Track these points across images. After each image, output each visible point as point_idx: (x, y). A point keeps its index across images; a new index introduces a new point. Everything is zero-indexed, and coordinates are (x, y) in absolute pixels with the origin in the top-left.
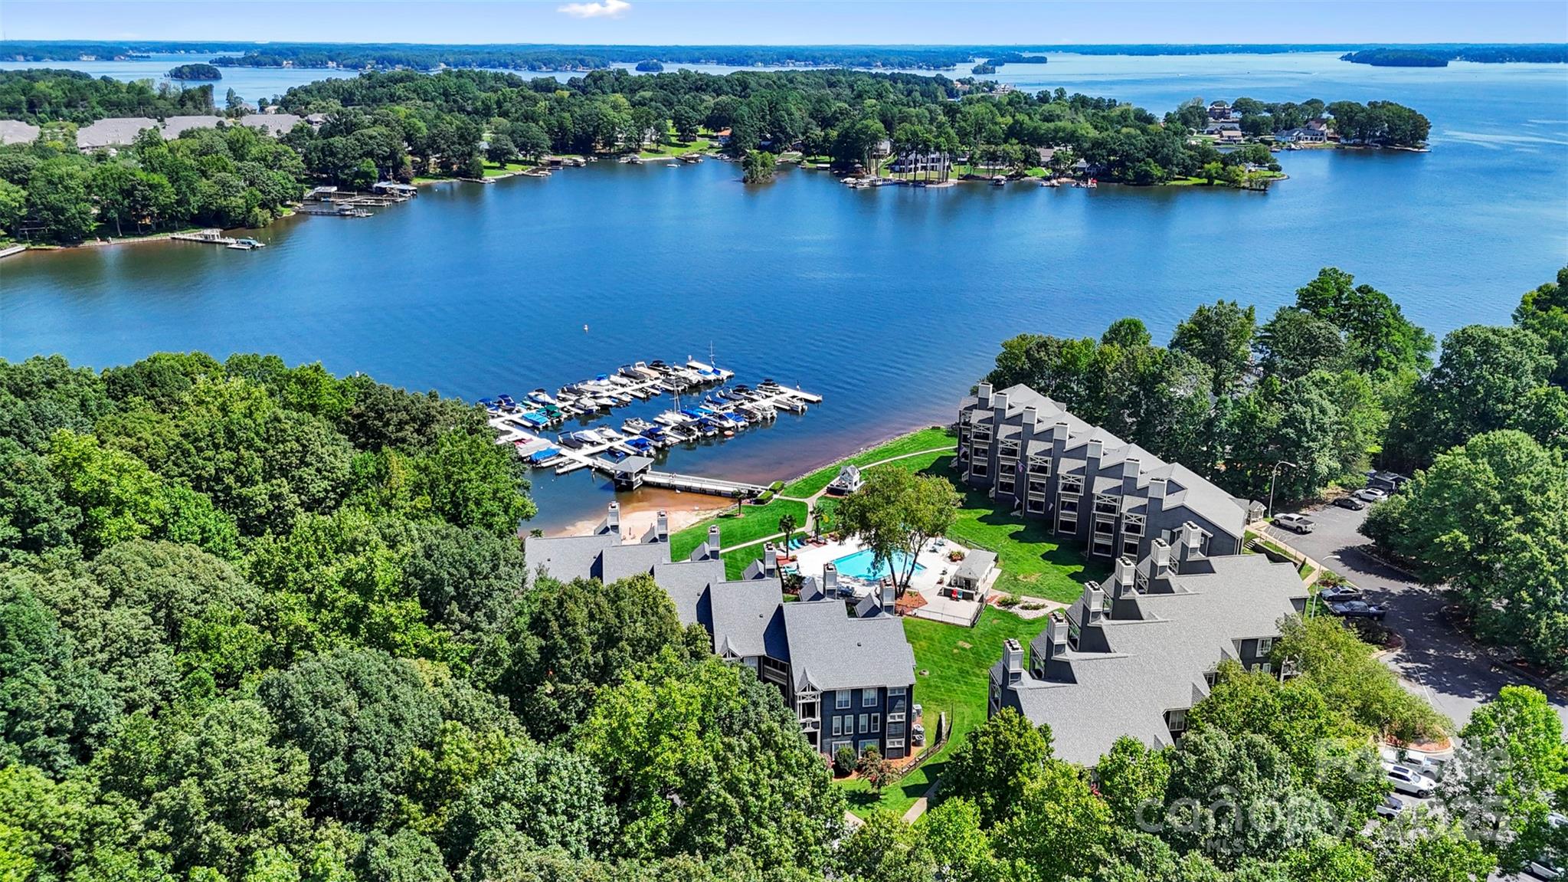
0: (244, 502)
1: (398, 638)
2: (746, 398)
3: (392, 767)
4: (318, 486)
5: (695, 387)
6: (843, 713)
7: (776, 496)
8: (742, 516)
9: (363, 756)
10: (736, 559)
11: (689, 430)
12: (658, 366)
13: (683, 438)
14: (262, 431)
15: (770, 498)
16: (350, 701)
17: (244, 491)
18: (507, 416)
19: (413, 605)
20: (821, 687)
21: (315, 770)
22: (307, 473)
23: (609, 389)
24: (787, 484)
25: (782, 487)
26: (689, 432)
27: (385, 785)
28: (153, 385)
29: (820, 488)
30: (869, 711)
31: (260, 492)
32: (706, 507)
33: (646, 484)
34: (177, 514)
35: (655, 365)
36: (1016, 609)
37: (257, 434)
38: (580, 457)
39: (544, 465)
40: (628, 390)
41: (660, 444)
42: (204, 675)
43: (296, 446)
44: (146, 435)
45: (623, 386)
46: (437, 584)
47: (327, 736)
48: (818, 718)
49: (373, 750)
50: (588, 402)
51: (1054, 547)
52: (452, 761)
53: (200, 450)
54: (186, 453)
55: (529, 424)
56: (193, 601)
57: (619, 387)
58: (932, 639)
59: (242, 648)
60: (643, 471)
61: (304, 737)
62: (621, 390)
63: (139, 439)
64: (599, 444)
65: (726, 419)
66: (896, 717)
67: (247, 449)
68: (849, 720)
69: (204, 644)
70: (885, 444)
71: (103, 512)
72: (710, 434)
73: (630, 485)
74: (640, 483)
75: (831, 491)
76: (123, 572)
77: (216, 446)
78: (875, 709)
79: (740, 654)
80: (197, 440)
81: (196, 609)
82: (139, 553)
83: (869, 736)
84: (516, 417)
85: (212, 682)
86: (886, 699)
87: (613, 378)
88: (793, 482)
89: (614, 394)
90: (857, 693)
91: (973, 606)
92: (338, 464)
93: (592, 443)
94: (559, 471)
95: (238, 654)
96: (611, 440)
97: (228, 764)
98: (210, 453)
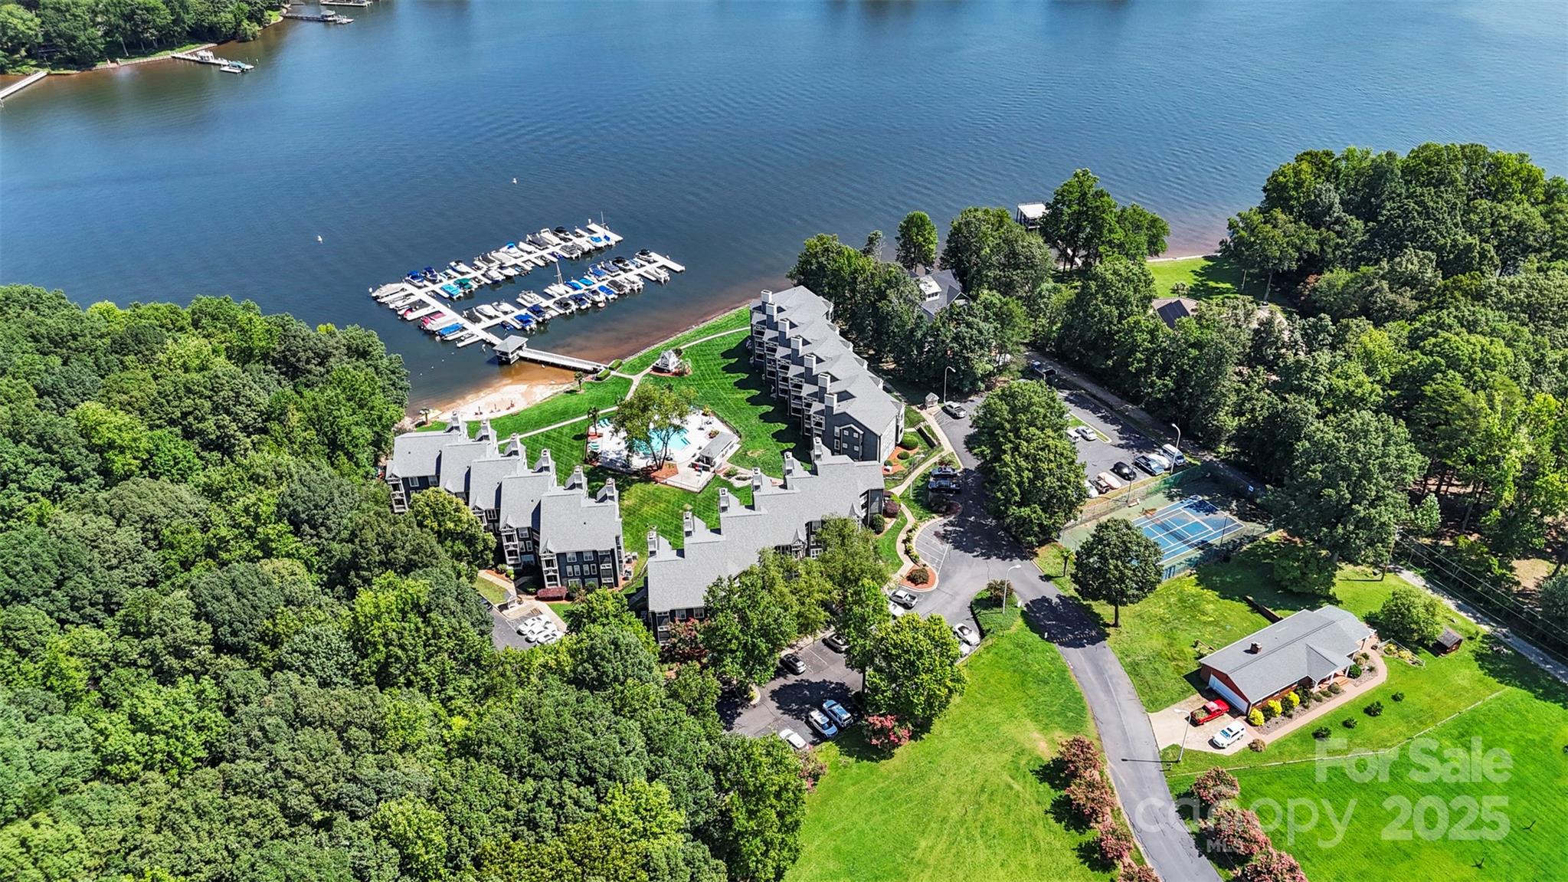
0: (201, 433)
1: (274, 545)
2: (621, 269)
3: (253, 630)
4: (249, 417)
5: (587, 254)
6: (572, 564)
7: (613, 373)
8: (582, 391)
9: (237, 625)
10: (561, 433)
11: (567, 304)
12: (560, 232)
13: (562, 312)
14: (209, 385)
15: (609, 374)
16: (232, 598)
17: (200, 426)
18: (431, 287)
19: (284, 526)
20: (556, 551)
21: (215, 632)
22: (239, 409)
23: (513, 258)
24: (625, 361)
25: (620, 364)
26: (566, 305)
27: (249, 638)
28: (140, 343)
29: (648, 366)
30: (589, 563)
31: (209, 425)
32: (559, 381)
33: (522, 359)
34: (158, 449)
35: (557, 231)
36: (733, 480)
37: (205, 387)
38: (477, 331)
39: (449, 338)
40: (531, 257)
41: (540, 319)
42: (172, 563)
43: (231, 394)
44: (135, 393)
45: (530, 253)
46: (295, 513)
47: (219, 617)
48: (556, 568)
49: (242, 622)
50: (496, 274)
51: (784, 426)
52: (280, 629)
53: (168, 402)
54: (161, 405)
55: (446, 295)
56: (166, 517)
57: (525, 254)
58: (669, 502)
59: (193, 547)
60: (520, 348)
61: (209, 618)
62: (526, 257)
63: (131, 397)
64: (496, 317)
65: (598, 294)
66: (606, 566)
67: (200, 398)
68: (577, 568)
69: (171, 546)
70: (718, 319)
71: (110, 455)
72: (583, 307)
73: (508, 362)
74: (516, 358)
75: (656, 369)
76: (124, 504)
77: (180, 398)
78: (592, 562)
79: (515, 526)
80: (168, 395)
81: (166, 521)
82: (132, 491)
83: (591, 576)
84: (437, 288)
85: (178, 567)
86: (598, 557)
87: (522, 245)
88: (631, 358)
89: (519, 262)
90: (579, 554)
91: (706, 476)
92: (262, 401)
93: (490, 318)
94: (460, 345)
95: (190, 550)
96: (506, 313)
97: (173, 631)
98: (177, 403)
